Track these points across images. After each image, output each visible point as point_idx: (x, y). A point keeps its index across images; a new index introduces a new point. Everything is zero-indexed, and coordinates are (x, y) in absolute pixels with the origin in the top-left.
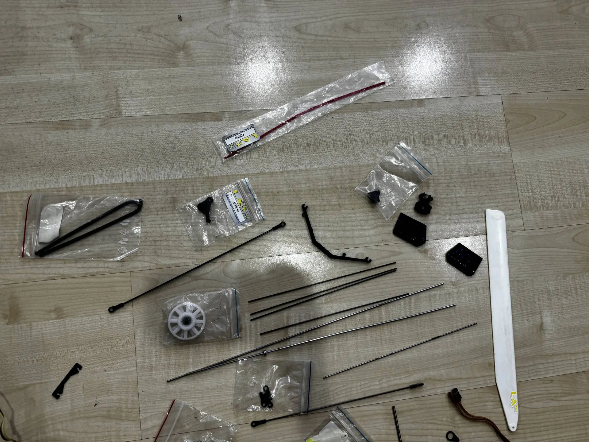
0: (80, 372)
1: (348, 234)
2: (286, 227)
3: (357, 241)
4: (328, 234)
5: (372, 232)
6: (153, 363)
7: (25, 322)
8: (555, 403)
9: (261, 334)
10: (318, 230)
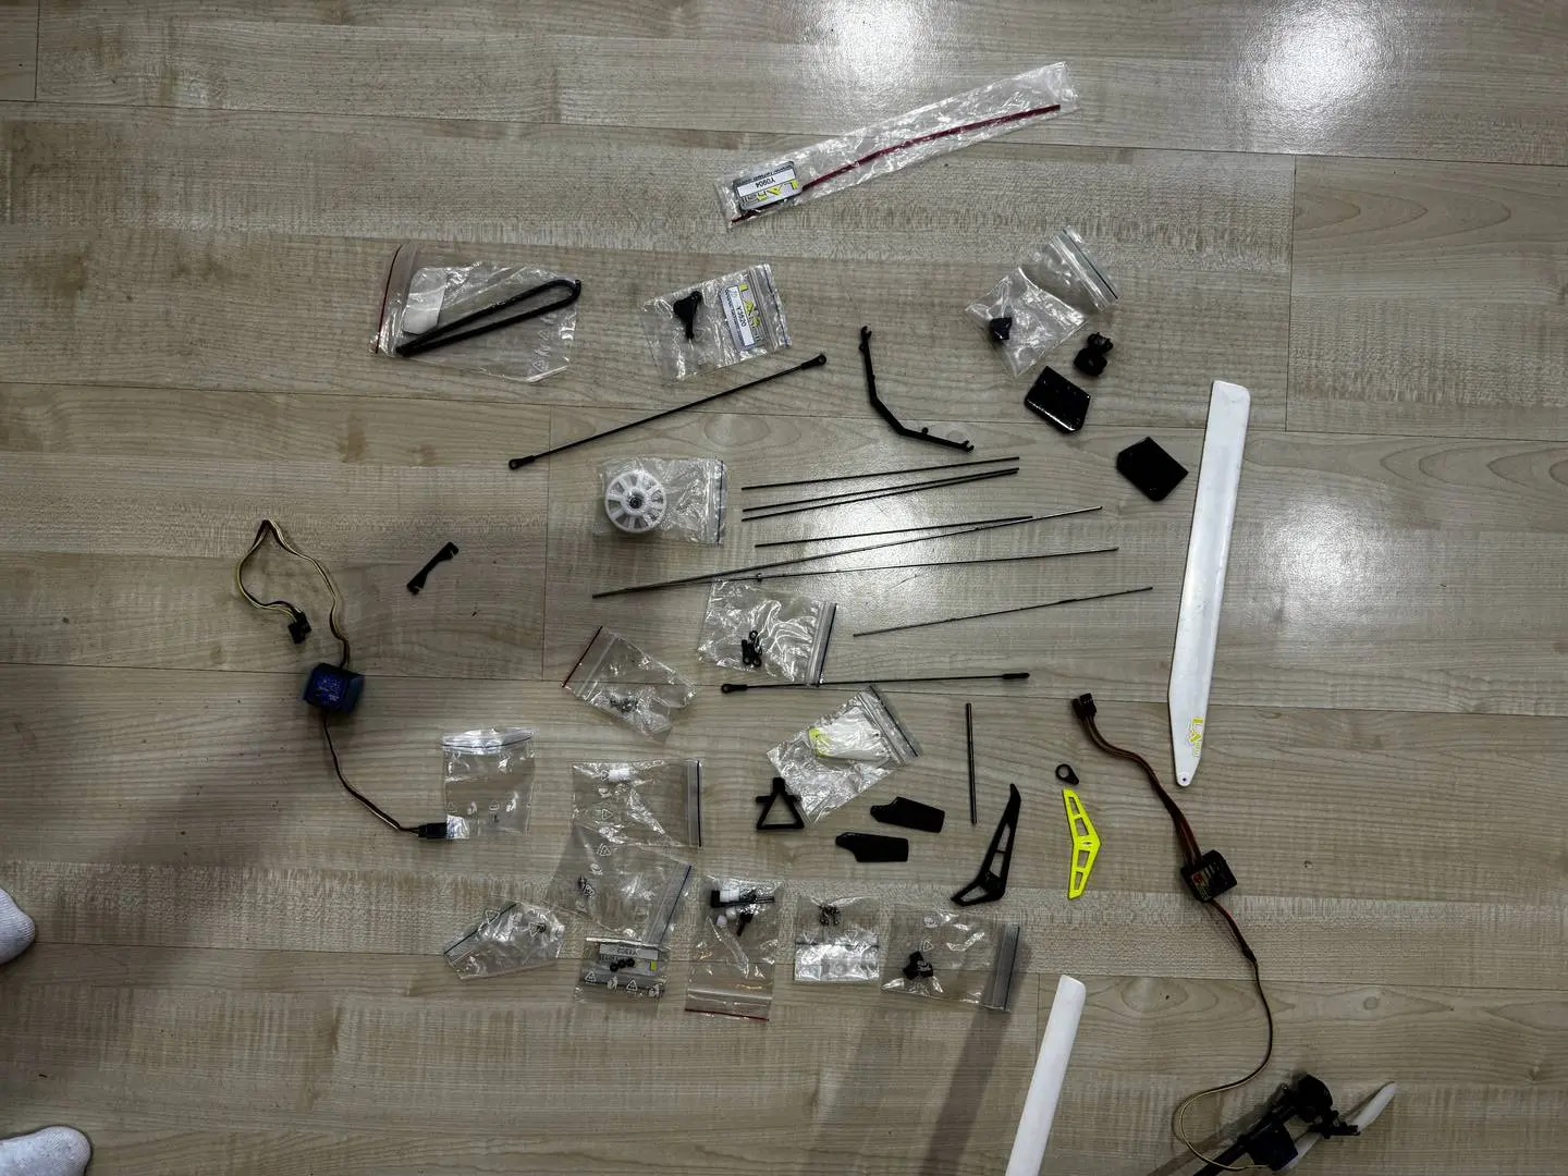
0: (455, 557)
1: (939, 393)
2: (827, 366)
3: (953, 410)
4: (902, 389)
5: (985, 396)
6: (575, 564)
7: (372, 463)
8: (1276, 755)
9: (756, 546)
10: (885, 380)
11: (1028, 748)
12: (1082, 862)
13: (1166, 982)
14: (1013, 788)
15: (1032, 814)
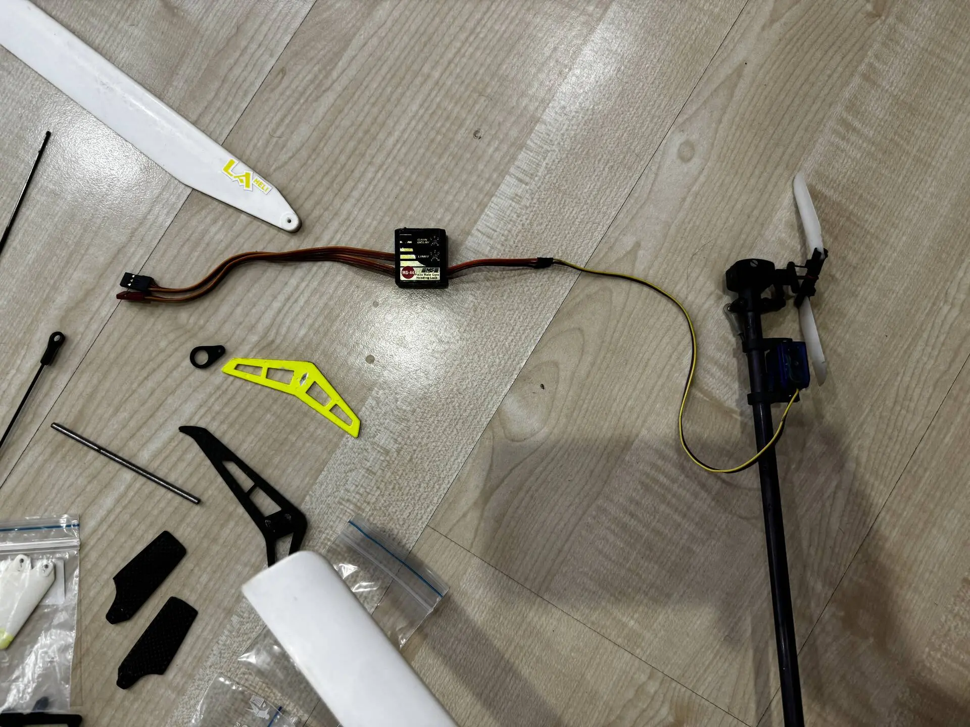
11: (150, 384)
12: (321, 399)
13: (523, 378)
14: (184, 429)
15: (231, 425)
